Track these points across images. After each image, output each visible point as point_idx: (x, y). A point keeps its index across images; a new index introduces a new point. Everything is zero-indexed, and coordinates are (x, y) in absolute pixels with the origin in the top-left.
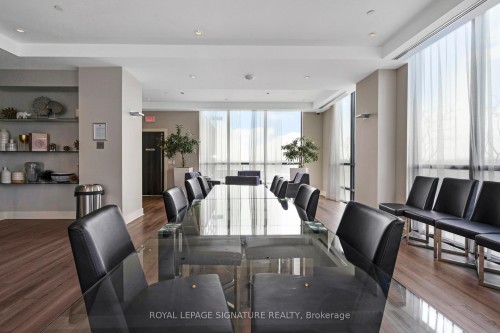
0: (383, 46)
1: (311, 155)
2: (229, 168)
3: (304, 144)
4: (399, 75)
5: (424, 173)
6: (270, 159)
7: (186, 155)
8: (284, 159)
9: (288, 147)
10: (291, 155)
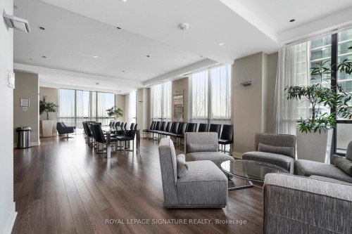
0: (144, 83)
1: (120, 114)
2: (76, 120)
3: (117, 109)
4: (148, 89)
5: (154, 120)
6: (99, 115)
7: (49, 113)
8: (107, 116)
9: (109, 110)
10: (111, 114)
